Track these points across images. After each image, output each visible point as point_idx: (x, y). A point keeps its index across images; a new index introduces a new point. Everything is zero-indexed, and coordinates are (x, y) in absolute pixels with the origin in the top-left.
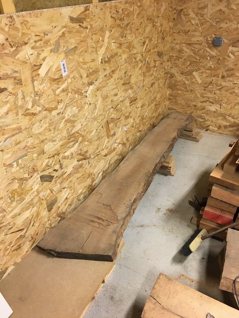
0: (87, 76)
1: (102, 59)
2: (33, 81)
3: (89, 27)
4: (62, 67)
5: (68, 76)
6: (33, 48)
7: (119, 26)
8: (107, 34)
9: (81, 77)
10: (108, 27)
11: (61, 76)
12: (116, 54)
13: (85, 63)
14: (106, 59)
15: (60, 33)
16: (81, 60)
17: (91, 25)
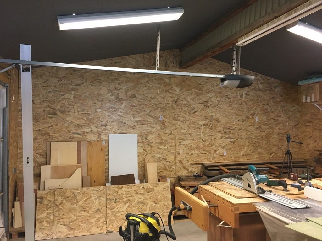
0: (234, 158)
1: (242, 155)
2: (214, 154)
3: (237, 144)
4: (224, 153)
5: (226, 156)
6: (216, 146)
7: (253, 146)
8: (246, 147)
9: (231, 157)
10: (246, 145)
11: (223, 155)
12: (251, 154)
13: (234, 154)
14: (245, 155)
15: (225, 144)
16: (232, 152)
17: (238, 144)
